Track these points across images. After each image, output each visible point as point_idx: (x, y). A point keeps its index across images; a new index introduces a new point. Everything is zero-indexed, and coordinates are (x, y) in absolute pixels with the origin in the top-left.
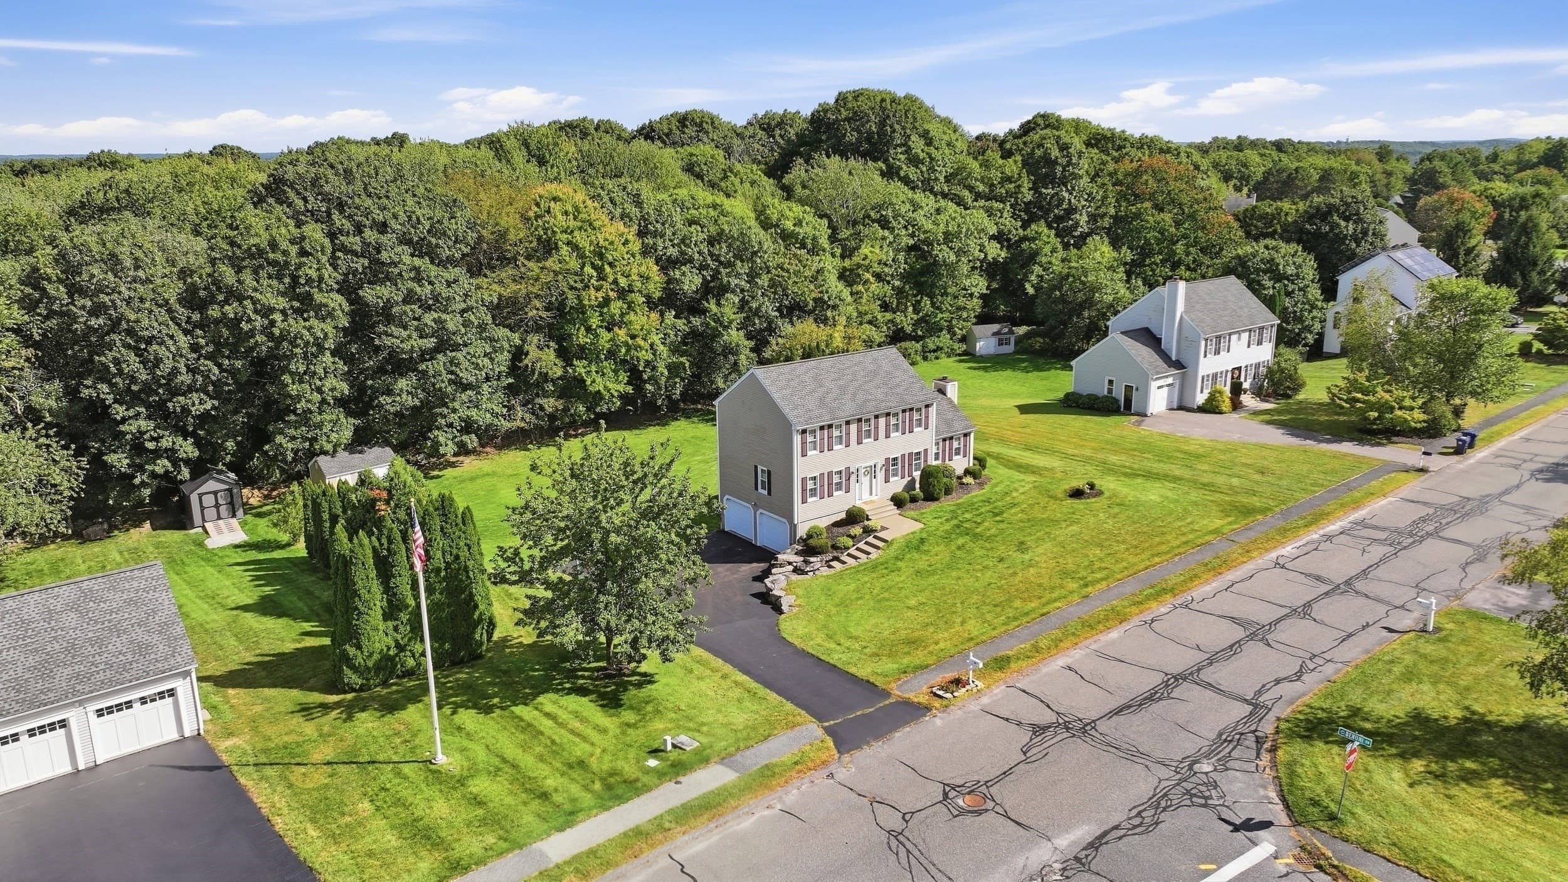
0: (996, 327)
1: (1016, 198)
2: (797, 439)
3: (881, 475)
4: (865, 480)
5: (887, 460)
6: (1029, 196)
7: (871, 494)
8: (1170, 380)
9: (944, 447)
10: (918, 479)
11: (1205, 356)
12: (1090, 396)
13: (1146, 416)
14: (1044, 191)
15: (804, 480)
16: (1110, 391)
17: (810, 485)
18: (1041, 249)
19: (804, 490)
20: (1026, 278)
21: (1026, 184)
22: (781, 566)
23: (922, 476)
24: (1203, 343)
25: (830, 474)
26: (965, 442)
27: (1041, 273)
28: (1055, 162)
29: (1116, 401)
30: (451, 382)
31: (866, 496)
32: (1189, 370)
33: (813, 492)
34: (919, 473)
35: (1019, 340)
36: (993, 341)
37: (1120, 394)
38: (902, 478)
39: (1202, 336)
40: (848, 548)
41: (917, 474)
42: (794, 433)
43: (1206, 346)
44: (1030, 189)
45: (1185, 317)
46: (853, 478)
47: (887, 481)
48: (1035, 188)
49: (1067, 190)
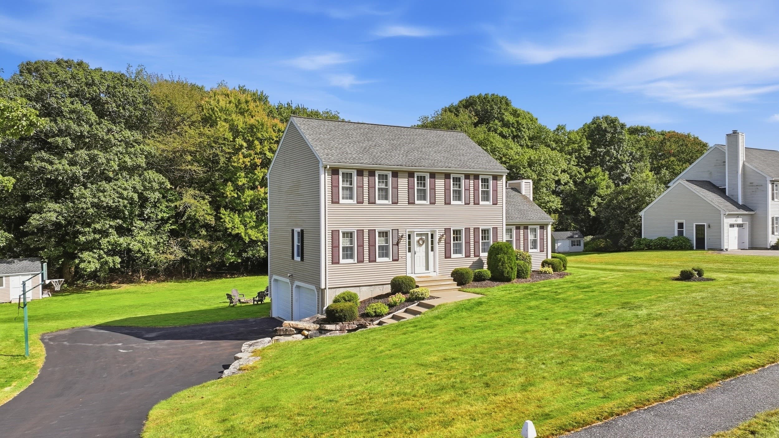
0: (569, 234)
1: (579, 154)
2: (325, 180)
3: (439, 248)
4: (420, 251)
5: (447, 230)
6: (588, 153)
7: (427, 268)
8: (740, 221)
9: (518, 235)
10: (485, 261)
11: (773, 199)
12: (660, 239)
13: (722, 250)
14: (598, 149)
15: (335, 234)
16: (681, 233)
17: (343, 242)
18: (599, 183)
19: (335, 246)
20: (589, 204)
21: (586, 146)
22: (287, 334)
23: (489, 258)
24: (770, 186)
25: (372, 232)
26: (542, 235)
27: (600, 201)
28: (606, 131)
29: (688, 240)
30: (93, 205)
31: (420, 268)
32: (759, 212)
33: (348, 252)
34: (486, 254)
35: (586, 244)
36: (568, 243)
37: (691, 234)
38: (468, 256)
39: (769, 179)
40: (382, 316)
41: (484, 255)
42: (322, 170)
43: (773, 190)
44: (589, 148)
45: (746, 164)
46: (404, 243)
47: (447, 256)
48: (592, 148)
49: (615, 149)
